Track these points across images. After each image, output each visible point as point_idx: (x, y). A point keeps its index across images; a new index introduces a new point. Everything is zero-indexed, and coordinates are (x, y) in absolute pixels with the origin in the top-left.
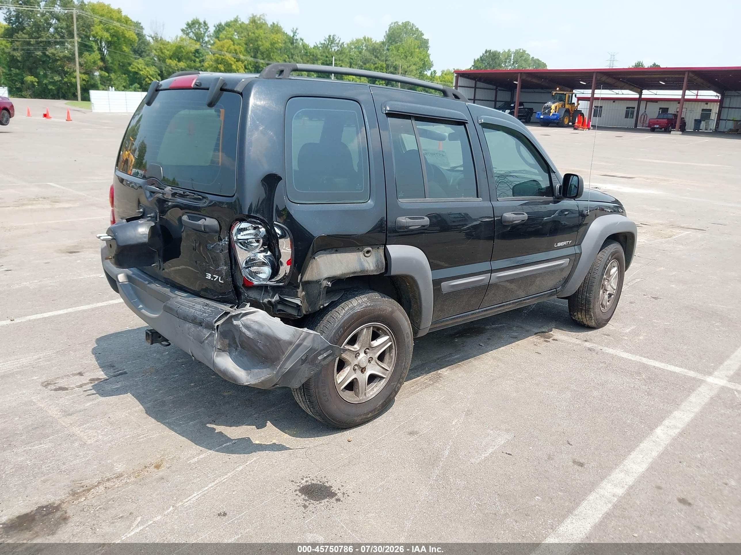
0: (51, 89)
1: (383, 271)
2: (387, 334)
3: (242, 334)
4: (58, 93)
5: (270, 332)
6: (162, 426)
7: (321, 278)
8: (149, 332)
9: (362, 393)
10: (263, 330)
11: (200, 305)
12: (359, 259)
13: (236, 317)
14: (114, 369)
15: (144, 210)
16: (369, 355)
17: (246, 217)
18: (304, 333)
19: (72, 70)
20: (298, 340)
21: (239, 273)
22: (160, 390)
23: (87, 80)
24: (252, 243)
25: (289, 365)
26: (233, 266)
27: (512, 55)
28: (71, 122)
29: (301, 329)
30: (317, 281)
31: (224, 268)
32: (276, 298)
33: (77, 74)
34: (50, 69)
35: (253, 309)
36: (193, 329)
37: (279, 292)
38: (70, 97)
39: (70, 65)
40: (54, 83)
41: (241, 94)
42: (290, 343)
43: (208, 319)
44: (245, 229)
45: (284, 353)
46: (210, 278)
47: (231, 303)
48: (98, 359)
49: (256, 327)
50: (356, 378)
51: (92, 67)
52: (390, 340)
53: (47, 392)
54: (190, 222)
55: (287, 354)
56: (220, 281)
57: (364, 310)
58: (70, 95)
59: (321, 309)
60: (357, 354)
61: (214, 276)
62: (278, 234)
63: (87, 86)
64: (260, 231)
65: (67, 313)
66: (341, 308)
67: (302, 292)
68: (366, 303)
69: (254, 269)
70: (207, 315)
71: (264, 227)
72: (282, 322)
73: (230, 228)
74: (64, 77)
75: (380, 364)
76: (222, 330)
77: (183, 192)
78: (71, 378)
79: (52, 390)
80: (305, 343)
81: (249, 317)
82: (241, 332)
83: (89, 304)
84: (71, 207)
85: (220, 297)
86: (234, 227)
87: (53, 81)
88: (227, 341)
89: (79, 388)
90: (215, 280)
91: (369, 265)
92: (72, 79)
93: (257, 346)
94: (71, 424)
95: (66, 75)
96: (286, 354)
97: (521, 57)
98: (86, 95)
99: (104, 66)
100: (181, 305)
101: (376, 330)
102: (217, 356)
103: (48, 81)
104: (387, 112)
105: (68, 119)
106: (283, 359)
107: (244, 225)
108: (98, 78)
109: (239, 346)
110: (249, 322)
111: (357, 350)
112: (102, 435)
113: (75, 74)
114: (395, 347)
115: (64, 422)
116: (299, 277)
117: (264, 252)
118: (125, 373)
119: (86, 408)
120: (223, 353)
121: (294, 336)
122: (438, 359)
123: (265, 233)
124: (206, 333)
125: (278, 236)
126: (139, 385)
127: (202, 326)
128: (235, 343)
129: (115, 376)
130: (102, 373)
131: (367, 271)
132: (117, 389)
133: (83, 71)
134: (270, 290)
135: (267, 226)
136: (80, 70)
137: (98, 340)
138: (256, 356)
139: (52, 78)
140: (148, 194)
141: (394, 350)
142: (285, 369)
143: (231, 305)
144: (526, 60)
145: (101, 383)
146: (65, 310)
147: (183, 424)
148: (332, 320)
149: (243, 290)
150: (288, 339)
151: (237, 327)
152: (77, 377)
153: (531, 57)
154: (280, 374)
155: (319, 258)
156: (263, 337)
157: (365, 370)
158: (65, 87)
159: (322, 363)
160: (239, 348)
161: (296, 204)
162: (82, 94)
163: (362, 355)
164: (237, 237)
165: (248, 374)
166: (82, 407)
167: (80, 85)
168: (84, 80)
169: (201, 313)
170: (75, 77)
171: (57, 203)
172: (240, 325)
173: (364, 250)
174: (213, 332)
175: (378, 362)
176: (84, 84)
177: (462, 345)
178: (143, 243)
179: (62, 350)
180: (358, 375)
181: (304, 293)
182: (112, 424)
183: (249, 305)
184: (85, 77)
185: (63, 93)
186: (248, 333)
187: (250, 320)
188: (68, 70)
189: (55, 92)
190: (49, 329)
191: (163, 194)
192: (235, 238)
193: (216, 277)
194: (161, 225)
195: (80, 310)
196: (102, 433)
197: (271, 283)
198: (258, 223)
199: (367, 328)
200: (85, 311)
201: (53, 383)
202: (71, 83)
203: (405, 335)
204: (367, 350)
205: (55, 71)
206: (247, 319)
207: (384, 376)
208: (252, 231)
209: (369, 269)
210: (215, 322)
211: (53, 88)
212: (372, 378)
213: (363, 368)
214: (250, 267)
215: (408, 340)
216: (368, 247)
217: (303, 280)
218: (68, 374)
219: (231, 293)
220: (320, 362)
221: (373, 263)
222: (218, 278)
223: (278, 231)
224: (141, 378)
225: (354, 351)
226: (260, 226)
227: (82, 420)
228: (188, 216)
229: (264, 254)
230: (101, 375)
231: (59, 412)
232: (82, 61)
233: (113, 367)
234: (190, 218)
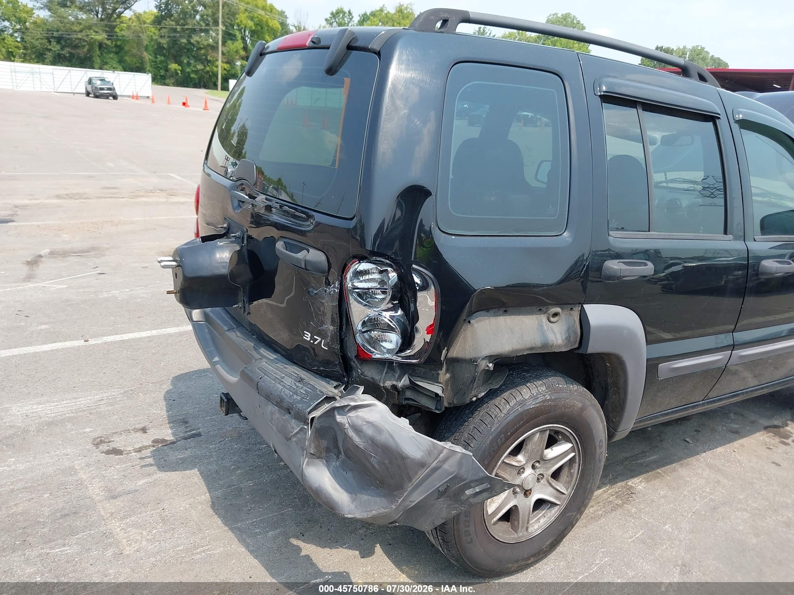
0: (194, 78)
1: (576, 346)
2: (568, 440)
3: (348, 438)
4: (200, 82)
5: (391, 442)
6: (230, 534)
7: (479, 355)
8: (224, 398)
9: (522, 527)
10: (382, 438)
11: (291, 378)
12: (541, 326)
13: (342, 409)
14: (187, 427)
15: (229, 225)
16: (538, 472)
17: (369, 254)
18: (445, 452)
19: (215, 59)
20: (436, 462)
21: (351, 337)
22: (238, 468)
23: (228, 69)
24: (375, 294)
25: (417, 497)
26: (344, 327)
27: (688, 53)
28: (207, 111)
29: (441, 443)
30: (471, 359)
31: (330, 328)
32: (404, 381)
33: (220, 63)
34: (194, 57)
35: (369, 399)
36: (277, 415)
37: (410, 372)
38: (210, 86)
39: (213, 54)
40: (196, 72)
41: (378, 54)
42: (422, 465)
43: (300, 406)
44: (366, 272)
45: (410, 480)
46: (309, 339)
47: (336, 380)
48: (169, 408)
49: (369, 431)
50: (515, 506)
51: (234, 57)
52: (572, 450)
53: (98, 455)
54: (286, 253)
55: (415, 481)
56: (323, 346)
57: (541, 406)
58: (211, 84)
59: (472, 401)
60: (521, 470)
61: (315, 337)
62: (417, 283)
63: (227, 75)
64: (389, 277)
65: (149, 337)
66: (504, 401)
67: (445, 374)
68: (544, 395)
69: (374, 334)
70: (299, 398)
71: (395, 270)
72: (411, 426)
73: (344, 269)
74: (207, 66)
75: (553, 484)
76: (318, 426)
77: (280, 206)
78: (131, 435)
79: (103, 452)
80: (446, 466)
81: (361, 413)
82: (346, 435)
83: (178, 326)
84: (186, 202)
85: (322, 368)
86: (349, 268)
87: (196, 69)
88: (324, 443)
89: (137, 454)
90: (315, 343)
91: (556, 338)
92: (214, 68)
93: (369, 461)
94: (112, 514)
95: (209, 64)
96: (413, 481)
97: (697, 55)
98: (226, 84)
99: (246, 55)
100: (265, 374)
101: (552, 434)
102: (308, 464)
103: (191, 69)
104: (602, 93)
105: (206, 108)
106: (409, 489)
107: (364, 266)
108: (238, 68)
109: (343, 454)
110: (359, 422)
111: (522, 464)
112: (147, 540)
113: (217, 63)
114: (580, 460)
115: (104, 508)
116: (444, 352)
117: (392, 311)
118: (199, 435)
119: (138, 488)
120: (317, 461)
121: (429, 453)
122: (626, 459)
123: (396, 280)
124: (295, 426)
125: (418, 288)
126: (213, 458)
127: (290, 413)
128: (337, 447)
129: (185, 438)
130: (170, 431)
131: (552, 346)
132: (184, 460)
133: (225, 60)
134: (397, 368)
135: (400, 269)
136: (222, 59)
137: (178, 379)
138: (367, 475)
139: (195, 66)
140: (236, 203)
141: (577, 465)
142: (411, 501)
143: (335, 384)
144: (704, 59)
145: (166, 447)
146: (149, 332)
147: (260, 533)
148: (488, 420)
149: (355, 363)
150: (419, 457)
151: (340, 426)
152: (140, 434)
153: (711, 55)
154: (401, 508)
155: (477, 322)
156: (380, 450)
157: (530, 493)
158: (207, 76)
159: (472, 500)
160: (342, 456)
161: (450, 236)
162: (222, 84)
163: (529, 471)
164: (352, 283)
165: (353, 500)
166: (132, 487)
167: (221, 75)
168: (225, 69)
169: (291, 393)
170: (217, 67)
171: (173, 197)
172: (345, 425)
173: (550, 312)
174: (306, 427)
175: (551, 482)
176: (225, 74)
177: (658, 438)
178: (220, 275)
179: (131, 390)
180: (518, 501)
181: (448, 375)
182: (164, 520)
183: (362, 391)
184: (226, 66)
185: (204, 82)
186: (356, 439)
187: (364, 420)
188: (211, 59)
189: (197, 81)
190: (124, 357)
191: (253, 205)
192: (350, 285)
193: (318, 340)
194: (248, 251)
195: (166, 333)
196: (149, 537)
197: (399, 359)
198: (387, 263)
199: (541, 432)
200: (170, 335)
201: (107, 440)
202: (212, 72)
203: (597, 444)
204: (537, 464)
205: (198, 59)
206: (357, 416)
207: (558, 502)
208: (377, 276)
209: (555, 342)
210: (310, 412)
211: (195, 77)
212: (540, 504)
213: (527, 491)
214: (370, 331)
215: (601, 451)
216: (555, 307)
217: (450, 355)
218: (129, 428)
219: (338, 366)
220: (468, 498)
221: (561, 333)
222: (321, 342)
223: (417, 280)
224: (217, 445)
225: (517, 466)
226: (389, 269)
227: (128, 509)
228: (285, 242)
229: (392, 313)
230: (167, 434)
231: (102, 491)
232: (225, 50)
233: (186, 422)
234: (288, 246)
